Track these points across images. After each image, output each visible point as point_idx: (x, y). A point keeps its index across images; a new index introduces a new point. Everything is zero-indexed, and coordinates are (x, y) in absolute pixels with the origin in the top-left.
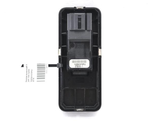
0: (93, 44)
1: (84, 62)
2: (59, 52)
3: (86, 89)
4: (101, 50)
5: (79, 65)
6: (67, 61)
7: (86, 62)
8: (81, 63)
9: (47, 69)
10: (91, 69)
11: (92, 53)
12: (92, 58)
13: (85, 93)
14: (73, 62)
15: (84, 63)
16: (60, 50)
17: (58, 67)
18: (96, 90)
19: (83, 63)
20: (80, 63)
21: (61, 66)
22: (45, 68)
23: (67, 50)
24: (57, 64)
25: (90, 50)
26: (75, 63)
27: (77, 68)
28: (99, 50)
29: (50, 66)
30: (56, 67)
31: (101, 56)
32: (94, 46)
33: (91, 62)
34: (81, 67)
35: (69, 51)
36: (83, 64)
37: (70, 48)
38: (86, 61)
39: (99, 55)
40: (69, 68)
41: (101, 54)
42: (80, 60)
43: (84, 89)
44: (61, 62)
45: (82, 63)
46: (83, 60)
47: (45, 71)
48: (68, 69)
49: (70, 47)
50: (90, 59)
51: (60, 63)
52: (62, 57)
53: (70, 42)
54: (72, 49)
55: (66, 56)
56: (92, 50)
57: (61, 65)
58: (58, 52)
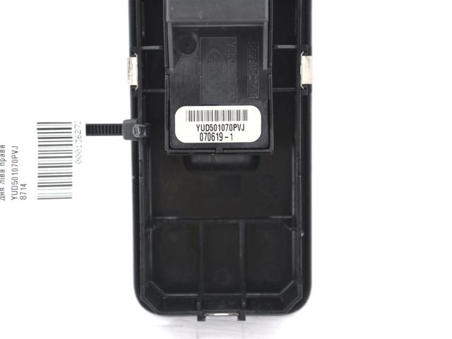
0: (277, 37)
1: (238, 119)
2: (129, 69)
3: (246, 225)
4: (309, 60)
5: (218, 131)
6: (166, 113)
7: (245, 118)
8: (225, 123)
9: (79, 143)
10: (268, 147)
11: (271, 76)
12: (271, 97)
13: (241, 242)
14: (191, 117)
15: (237, 123)
16: (135, 60)
17: (126, 138)
18: (291, 232)
19: (233, 123)
20: (220, 122)
21: (142, 133)
22: (74, 139)
23: (165, 66)
24: (121, 122)
25: (265, 67)
26: (200, 123)
27: (207, 141)
28: (304, 59)
29: (93, 130)
30: (120, 138)
31: (308, 88)
32: (280, 47)
33: (266, 117)
34: (225, 141)
35: (171, 69)
36: (235, 126)
37: (177, 57)
38: (245, 112)
39: (304, 81)
40: (174, 144)
41: (311, 80)
42: (220, 108)
43: (237, 225)
44: (140, 114)
45: (229, 123)
46: (234, 108)
47: (74, 155)
48: (170, 148)
49: (175, 52)
50: (266, 105)
51: (135, 121)
52: (144, 94)
53: (175, 30)
54: (187, 62)
55: (161, 91)
56: (271, 65)
57: (142, 129)
58: (129, 72)
